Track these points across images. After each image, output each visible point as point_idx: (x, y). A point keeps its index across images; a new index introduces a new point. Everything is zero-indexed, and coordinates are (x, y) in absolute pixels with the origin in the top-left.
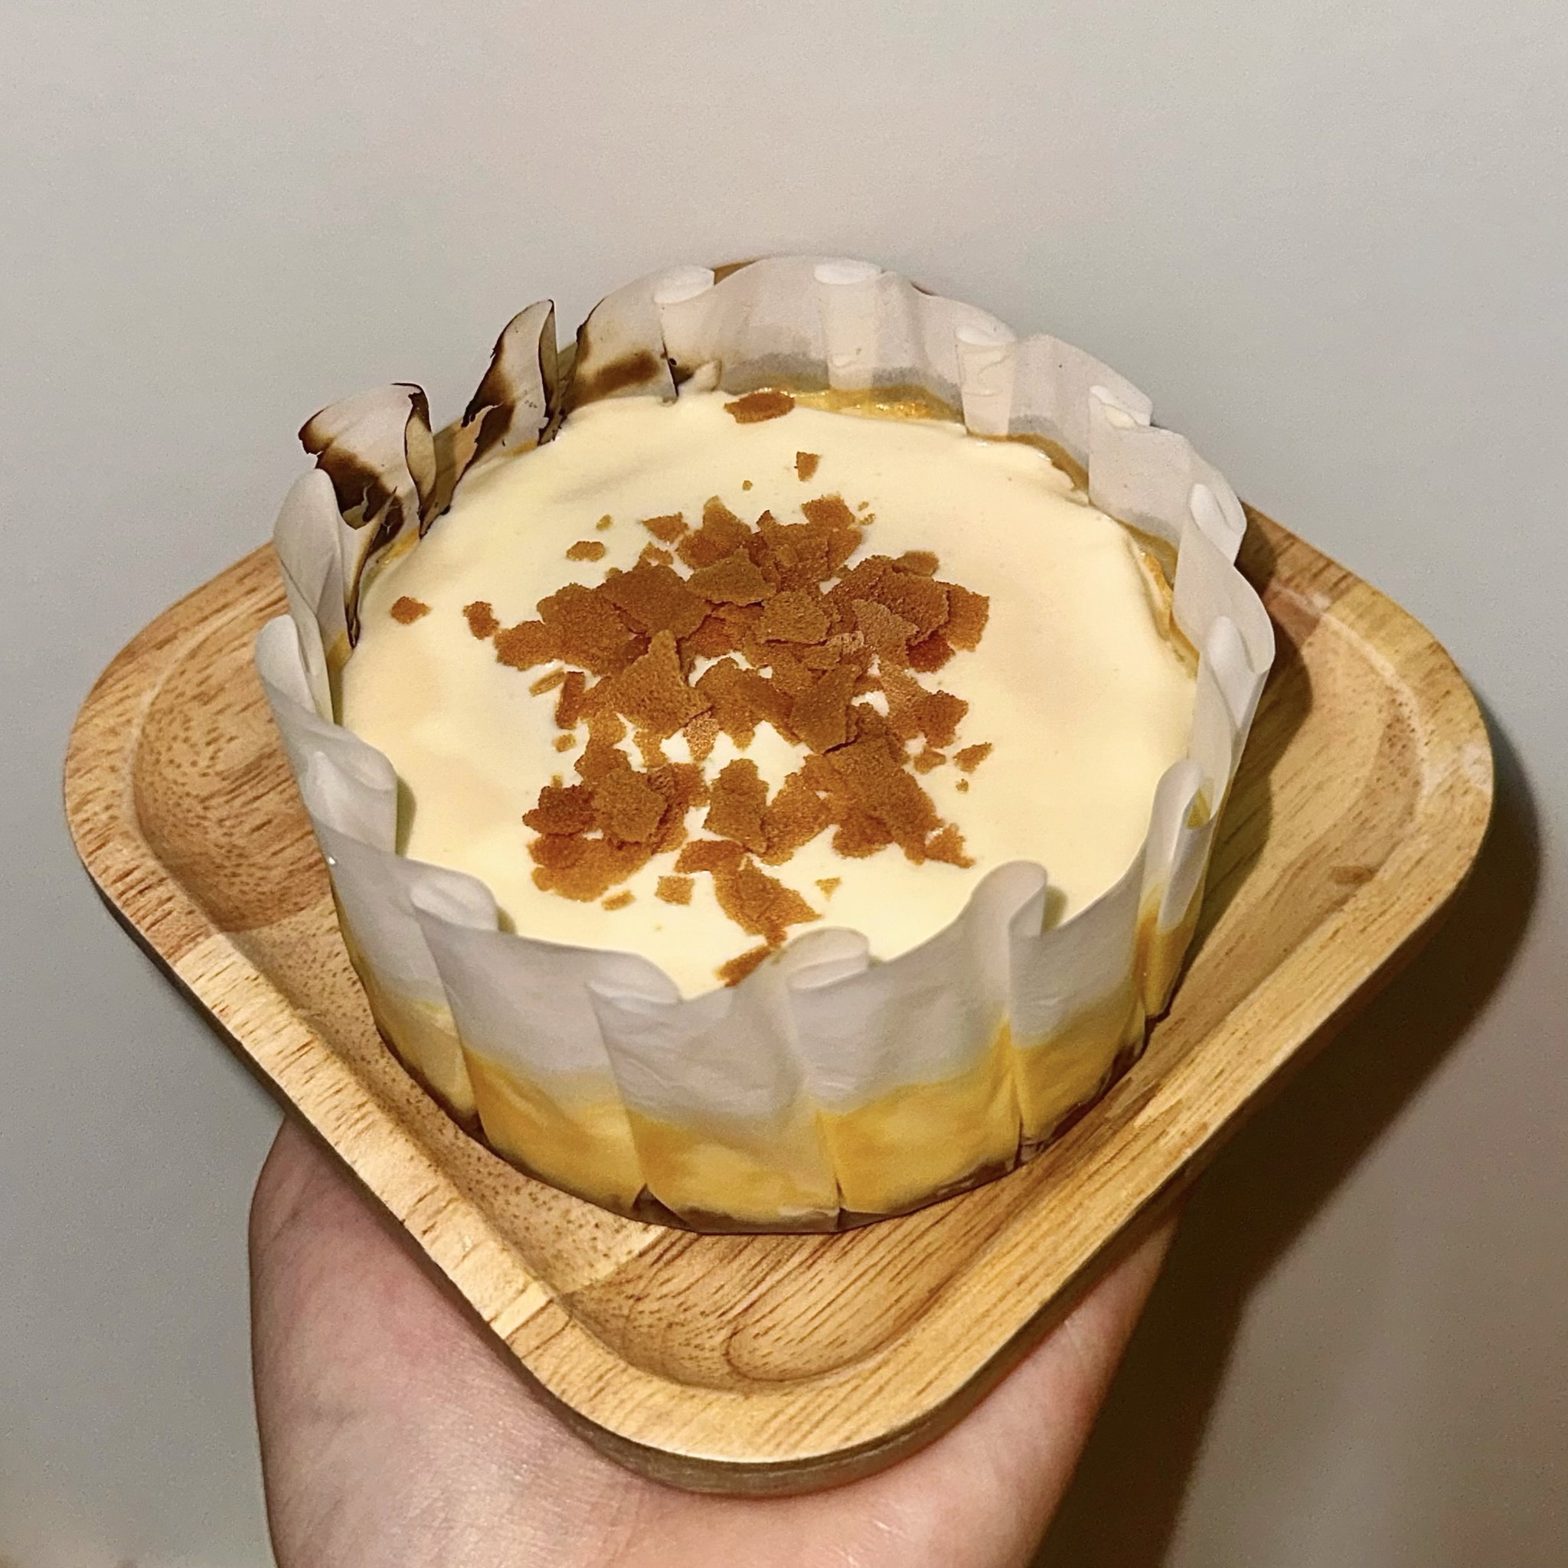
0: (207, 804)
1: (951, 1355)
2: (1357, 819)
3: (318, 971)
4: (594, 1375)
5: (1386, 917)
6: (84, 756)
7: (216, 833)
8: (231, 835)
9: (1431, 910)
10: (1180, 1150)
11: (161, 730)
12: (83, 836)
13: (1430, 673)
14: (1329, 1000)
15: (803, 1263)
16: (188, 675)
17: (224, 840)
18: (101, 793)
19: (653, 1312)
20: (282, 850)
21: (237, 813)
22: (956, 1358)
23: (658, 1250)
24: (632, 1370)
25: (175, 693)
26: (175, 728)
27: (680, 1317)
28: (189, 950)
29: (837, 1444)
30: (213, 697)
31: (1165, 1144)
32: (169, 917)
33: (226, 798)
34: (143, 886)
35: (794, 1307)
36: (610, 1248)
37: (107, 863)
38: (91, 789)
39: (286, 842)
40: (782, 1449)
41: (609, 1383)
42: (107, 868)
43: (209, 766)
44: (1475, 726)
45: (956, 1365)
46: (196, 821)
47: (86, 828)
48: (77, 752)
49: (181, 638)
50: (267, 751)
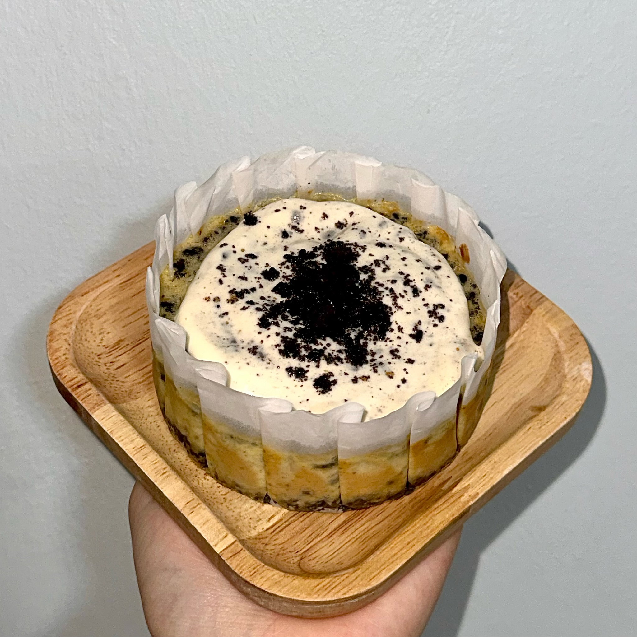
0: (100, 356)
1: (383, 567)
2: (541, 389)
3: (145, 421)
4: (252, 567)
5: (549, 423)
6: (54, 335)
7: (104, 368)
8: (109, 369)
9: (565, 422)
10: (468, 501)
11: (82, 327)
12: (55, 364)
13: (571, 336)
14: (526, 452)
15: (327, 536)
16: (93, 307)
17: (106, 371)
18: (62, 349)
19: (271, 550)
20: (129, 376)
21: (111, 361)
22: (384, 568)
23: (274, 528)
24: (266, 566)
25: (88, 314)
26: (88, 327)
27: (282, 552)
28: (98, 409)
29: (340, 596)
30: (102, 316)
31: (463, 499)
32: (90, 396)
33: (107, 355)
34: (79, 384)
35: (324, 551)
36: (256, 527)
37: (66, 375)
38: (58, 347)
39: (130, 373)
40: (320, 597)
41: (257, 570)
42: (65, 377)
43: (100, 343)
44: (587, 356)
45: (384, 571)
46: (95, 363)
47: (56, 361)
48: (52, 333)
49: (91, 293)
50: (122, 338)
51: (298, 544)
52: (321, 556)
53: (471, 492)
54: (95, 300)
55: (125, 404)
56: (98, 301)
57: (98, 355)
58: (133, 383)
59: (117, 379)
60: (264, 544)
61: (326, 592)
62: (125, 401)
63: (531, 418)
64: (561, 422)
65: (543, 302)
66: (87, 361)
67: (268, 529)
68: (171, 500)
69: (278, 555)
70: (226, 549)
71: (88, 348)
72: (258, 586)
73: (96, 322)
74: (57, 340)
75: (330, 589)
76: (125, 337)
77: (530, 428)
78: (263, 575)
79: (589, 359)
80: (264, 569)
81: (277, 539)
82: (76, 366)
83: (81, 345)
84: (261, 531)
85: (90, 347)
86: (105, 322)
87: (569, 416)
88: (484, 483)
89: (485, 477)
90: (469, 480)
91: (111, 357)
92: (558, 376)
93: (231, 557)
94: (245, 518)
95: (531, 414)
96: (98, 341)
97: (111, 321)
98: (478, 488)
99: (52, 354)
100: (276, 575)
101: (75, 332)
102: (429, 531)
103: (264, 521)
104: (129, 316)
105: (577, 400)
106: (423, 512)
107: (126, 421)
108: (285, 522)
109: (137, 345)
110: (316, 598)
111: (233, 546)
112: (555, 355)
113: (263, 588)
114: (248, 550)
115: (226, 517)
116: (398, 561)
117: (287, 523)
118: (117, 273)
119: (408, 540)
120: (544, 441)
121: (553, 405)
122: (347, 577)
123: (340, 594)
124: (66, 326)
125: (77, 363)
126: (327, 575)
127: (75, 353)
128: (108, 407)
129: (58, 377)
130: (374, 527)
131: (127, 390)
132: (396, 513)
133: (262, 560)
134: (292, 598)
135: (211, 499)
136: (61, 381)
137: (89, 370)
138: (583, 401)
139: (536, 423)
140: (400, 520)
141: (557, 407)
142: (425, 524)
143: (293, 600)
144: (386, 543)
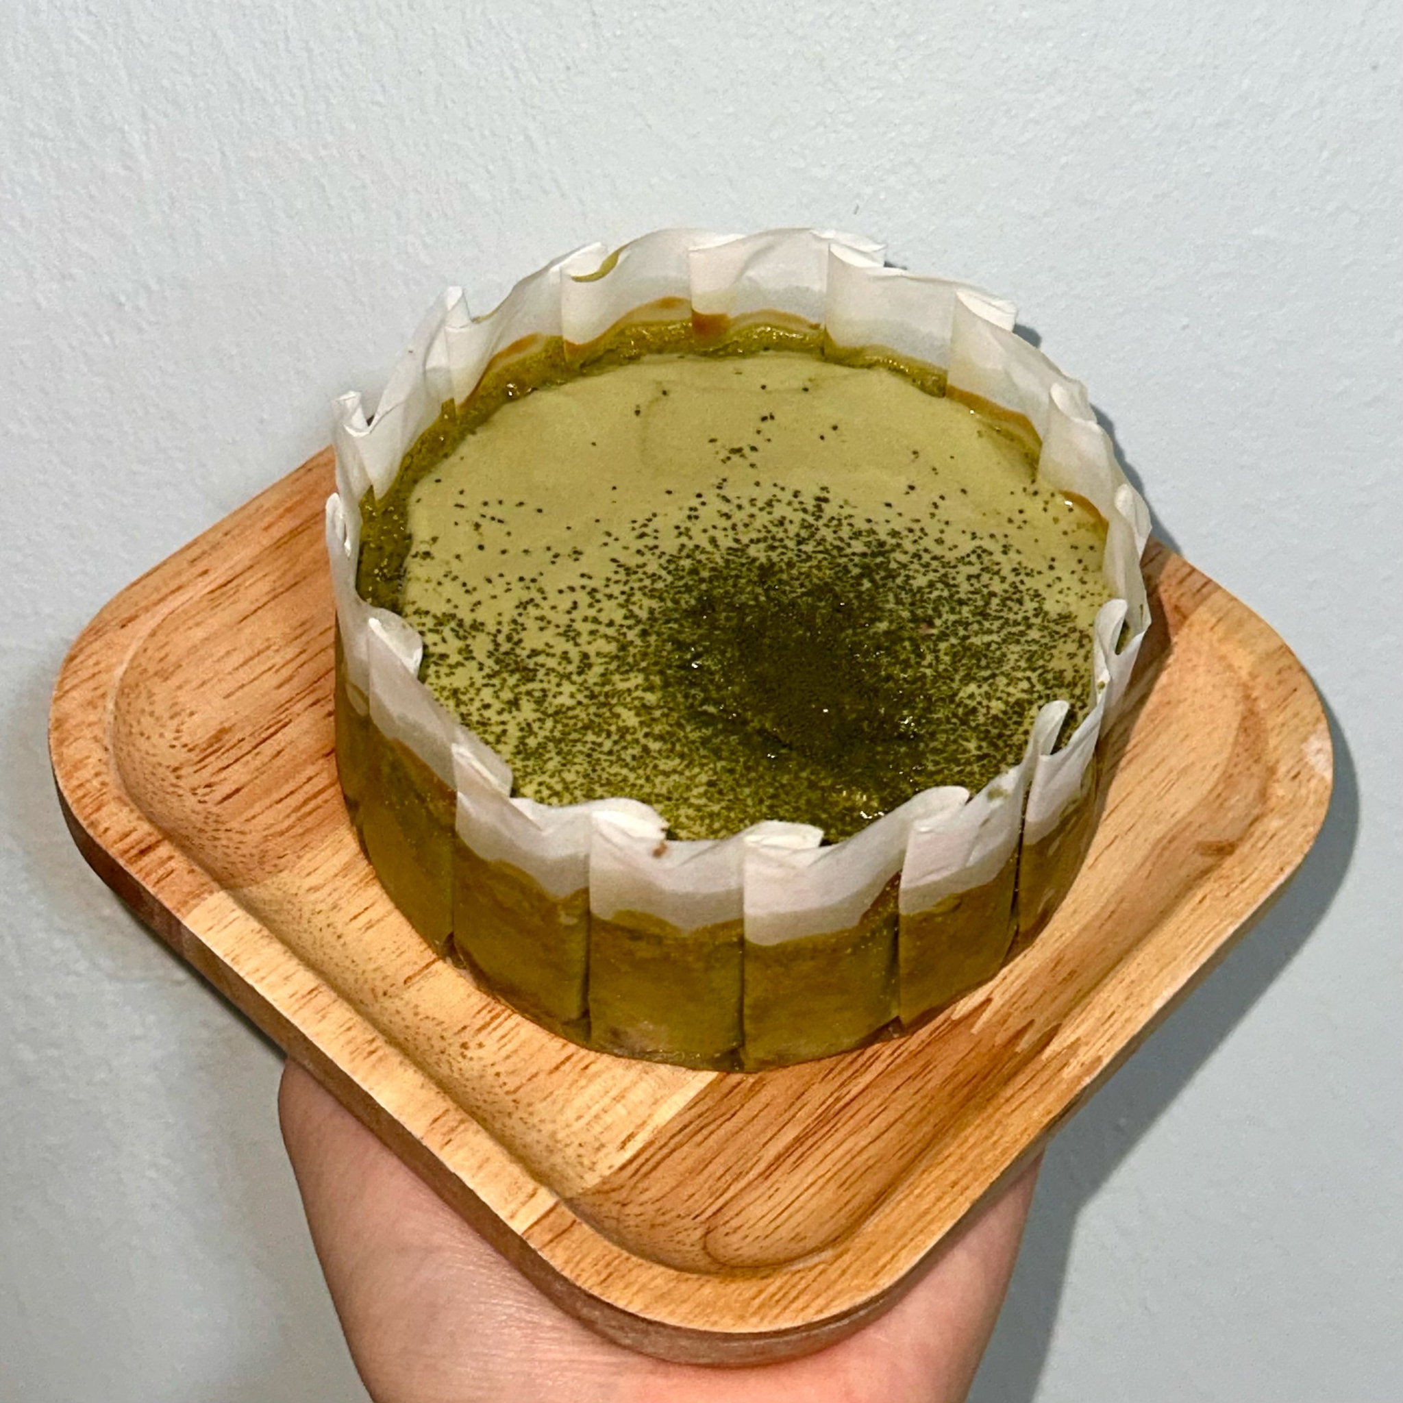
0: (180, 772)
1: (900, 1244)
2: (1217, 800)
3: (306, 926)
4: (602, 1263)
5: (1246, 885)
6: (67, 726)
7: (191, 801)
8: (205, 802)
9: (1282, 879)
10: (1079, 1078)
11: (129, 704)
12: (78, 800)
13: (1279, 672)
14: (1198, 955)
15: (760, 1175)
16: (149, 652)
17: (199, 807)
18: (90, 760)
19: (637, 1216)
20: (254, 817)
21: (207, 782)
22: (904, 1247)
23: (635, 1165)
24: (634, 1259)
25: (139, 669)
26: (142, 703)
27: (661, 1219)
28: (196, 906)
29: (811, 1316)
30: (172, 673)
31: (1067, 1073)
32: (173, 875)
33: (196, 768)
34: (143, 846)
35: (757, 1211)
36: (594, 1163)
37: (106, 825)
38: (78, 757)
39: (257, 808)
40: (766, 1322)
41: (616, 1270)
42: (106, 830)
43: (176, 739)
44: (1318, 720)
45: (904, 1253)
46: (171, 789)
47: (80, 793)
48: (59, 723)
49: (142, 617)
50: (226, 725)
51: (696, 1197)
52: (751, 1222)
53: (1085, 1055)
54: (153, 634)
55: (254, 888)
56: (161, 638)
57: (175, 770)
58: (265, 833)
59: (228, 826)
60: (618, 1203)
61: (776, 1311)
62: (255, 881)
63: (1205, 873)
64: (1272, 880)
65: (1209, 594)
66: (149, 786)
67: (623, 1168)
68: (396, 1116)
69: (653, 1226)
70: (536, 1223)
71: (148, 753)
72: (621, 1304)
73: (162, 690)
74: (76, 739)
75: (784, 1303)
76: (233, 721)
77: (1204, 898)
78: (628, 1279)
79: (1323, 726)
80: (630, 1265)
81: (647, 1190)
82: (127, 799)
83: (131, 748)
84: (607, 1173)
85: (152, 751)
86: (180, 687)
87: (1289, 863)
88: (1111, 1031)
89: (1112, 1020)
90: (1078, 1027)
91: (206, 773)
92: (1255, 769)
93: (551, 1241)
94: (567, 1145)
95: (1201, 862)
96: (169, 735)
97: (194, 684)
98: (1098, 1045)
99: (68, 776)
100: (658, 1276)
101: (116, 718)
102: (997, 1152)
103: (611, 1148)
104: (237, 669)
105: (1305, 826)
106: (981, 1108)
107: (266, 932)
108: (661, 1148)
109: (265, 740)
110: (756, 1326)
111: (553, 1216)
112: (1244, 719)
113: (631, 1309)
114: (587, 1222)
115: (525, 1146)
116: (933, 1227)
117: (666, 1151)
118: (201, 567)
119: (952, 1177)
120: (1237, 926)
121: (1252, 840)
122: (821, 1273)
123: (811, 1311)
124: (92, 704)
125: (129, 794)
126: (775, 1270)
127: (120, 767)
128: (219, 899)
129: (90, 832)
130: (866, 1147)
131: (254, 851)
132: (914, 1111)
133: (622, 1244)
134: (703, 1329)
135: (484, 1106)
136: (98, 841)
137: (158, 808)
138: (1318, 827)
139: (1216, 885)
140: (926, 1128)
141: (1260, 844)
142: (987, 1138)
143: (705, 1333)
144: (901, 1189)
